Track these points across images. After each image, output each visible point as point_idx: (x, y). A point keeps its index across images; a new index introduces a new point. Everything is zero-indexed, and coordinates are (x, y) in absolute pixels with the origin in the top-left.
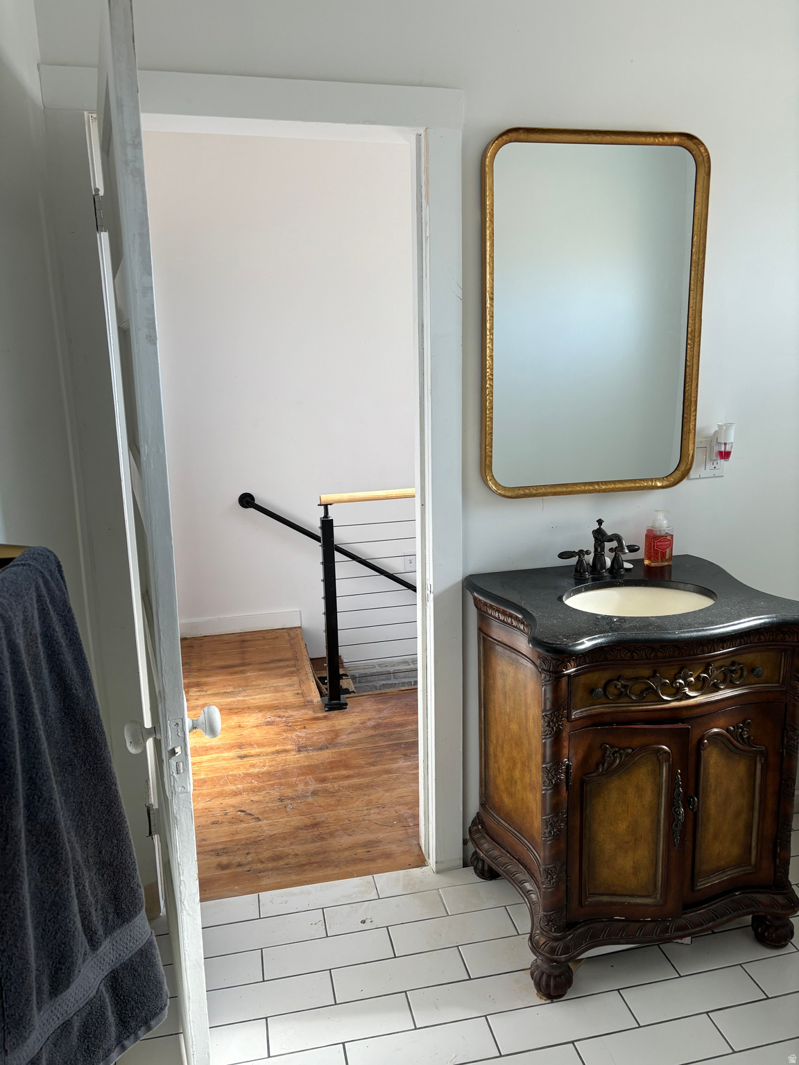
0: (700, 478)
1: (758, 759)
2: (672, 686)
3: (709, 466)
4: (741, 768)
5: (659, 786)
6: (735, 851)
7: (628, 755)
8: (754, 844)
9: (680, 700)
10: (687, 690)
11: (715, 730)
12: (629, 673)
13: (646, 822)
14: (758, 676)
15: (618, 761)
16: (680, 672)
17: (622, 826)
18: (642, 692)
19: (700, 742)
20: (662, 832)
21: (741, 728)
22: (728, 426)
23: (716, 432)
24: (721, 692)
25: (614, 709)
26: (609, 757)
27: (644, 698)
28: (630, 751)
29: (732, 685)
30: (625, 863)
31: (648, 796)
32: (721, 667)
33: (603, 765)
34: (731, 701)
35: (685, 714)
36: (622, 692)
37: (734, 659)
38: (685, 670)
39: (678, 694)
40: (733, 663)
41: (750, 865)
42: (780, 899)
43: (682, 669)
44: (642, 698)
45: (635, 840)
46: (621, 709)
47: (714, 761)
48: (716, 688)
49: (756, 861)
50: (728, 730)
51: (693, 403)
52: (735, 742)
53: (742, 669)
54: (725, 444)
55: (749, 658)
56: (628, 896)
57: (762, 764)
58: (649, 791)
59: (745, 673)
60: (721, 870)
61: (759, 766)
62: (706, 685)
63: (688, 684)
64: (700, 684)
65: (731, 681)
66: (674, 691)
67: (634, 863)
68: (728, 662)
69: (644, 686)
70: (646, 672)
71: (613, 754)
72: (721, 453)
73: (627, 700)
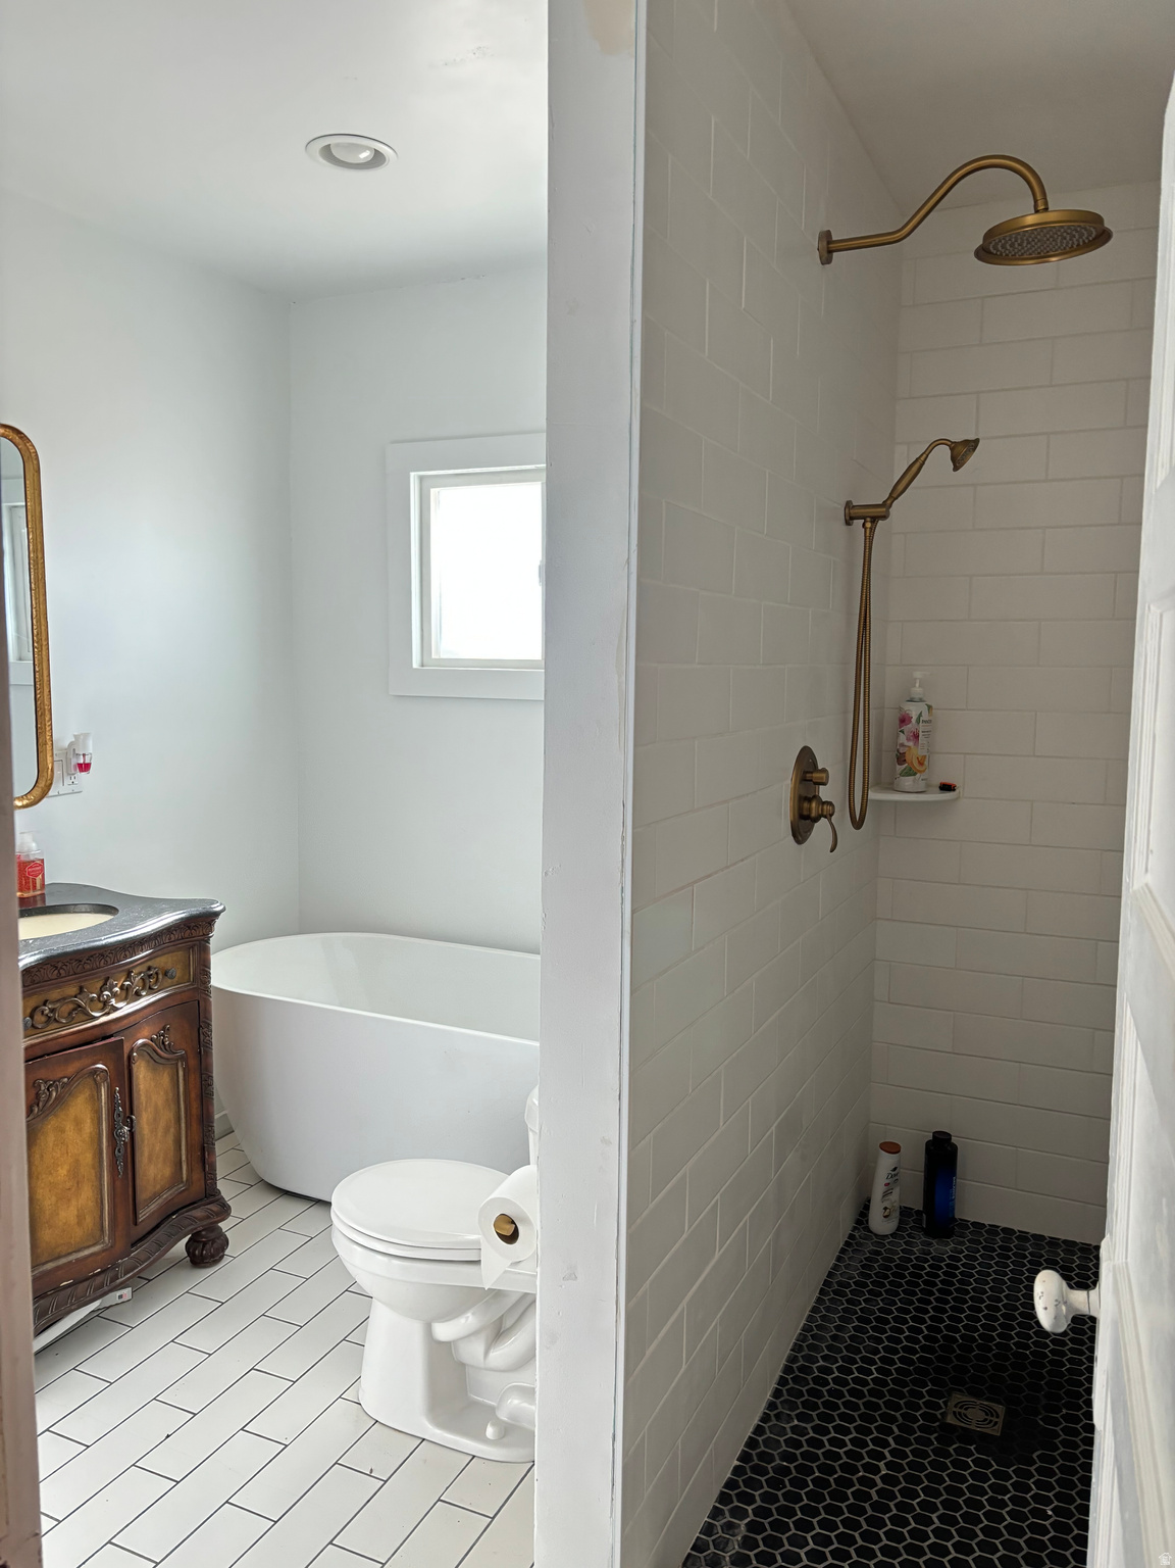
0: (59, 795)
1: (180, 1064)
2: (99, 1001)
3: (68, 781)
4: (165, 1079)
5: (98, 1112)
6: (168, 1171)
7: (64, 1085)
8: (184, 1158)
9: (108, 1014)
10: (113, 1001)
11: (140, 1041)
12: (55, 994)
13: (88, 1158)
14: (172, 977)
15: (54, 1094)
16: (105, 984)
17: (63, 1171)
18: (70, 1013)
19: (130, 1057)
20: (105, 1164)
21: (163, 1035)
22: (86, 736)
23: (71, 744)
24: (142, 1000)
25: (44, 1038)
26: (44, 1093)
27: (73, 1018)
28: (66, 1080)
29: (151, 991)
30: (68, 1214)
31: (88, 1127)
32: (140, 973)
33: (38, 1105)
34: (152, 1009)
35: (114, 1028)
36: (50, 1017)
37: (149, 963)
38: (111, 980)
39: (106, 1007)
40: (149, 969)
41: (182, 1182)
42: (214, 1207)
43: (107, 979)
44: (71, 1021)
45: (78, 1183)
46: (51, 1036)
47: (142, 1073)
48: (138, 995)
49: (187, 1176)
50: (152, 1040)
51: (47, 712)
52: (159, 1051)
53: (157, 973)
54: (84, 755)
55: (162, 962)
56: (75, 1252)
57: (184, 1069)
58: (89, 1121)
59: (160, 977)
60: (157, 1195)
61: (181, 1073)
62: (130, 993)
63: (114, 995)
64: (124, 993)
65: (150, 988)
66: (101, 1005)
67: (78, 1210)
68: (144, 968)
69: (71, 1006)
70: (72, 990)
71: (48, 1089)
72: (80, 765)
73: (55, 1025)
